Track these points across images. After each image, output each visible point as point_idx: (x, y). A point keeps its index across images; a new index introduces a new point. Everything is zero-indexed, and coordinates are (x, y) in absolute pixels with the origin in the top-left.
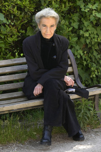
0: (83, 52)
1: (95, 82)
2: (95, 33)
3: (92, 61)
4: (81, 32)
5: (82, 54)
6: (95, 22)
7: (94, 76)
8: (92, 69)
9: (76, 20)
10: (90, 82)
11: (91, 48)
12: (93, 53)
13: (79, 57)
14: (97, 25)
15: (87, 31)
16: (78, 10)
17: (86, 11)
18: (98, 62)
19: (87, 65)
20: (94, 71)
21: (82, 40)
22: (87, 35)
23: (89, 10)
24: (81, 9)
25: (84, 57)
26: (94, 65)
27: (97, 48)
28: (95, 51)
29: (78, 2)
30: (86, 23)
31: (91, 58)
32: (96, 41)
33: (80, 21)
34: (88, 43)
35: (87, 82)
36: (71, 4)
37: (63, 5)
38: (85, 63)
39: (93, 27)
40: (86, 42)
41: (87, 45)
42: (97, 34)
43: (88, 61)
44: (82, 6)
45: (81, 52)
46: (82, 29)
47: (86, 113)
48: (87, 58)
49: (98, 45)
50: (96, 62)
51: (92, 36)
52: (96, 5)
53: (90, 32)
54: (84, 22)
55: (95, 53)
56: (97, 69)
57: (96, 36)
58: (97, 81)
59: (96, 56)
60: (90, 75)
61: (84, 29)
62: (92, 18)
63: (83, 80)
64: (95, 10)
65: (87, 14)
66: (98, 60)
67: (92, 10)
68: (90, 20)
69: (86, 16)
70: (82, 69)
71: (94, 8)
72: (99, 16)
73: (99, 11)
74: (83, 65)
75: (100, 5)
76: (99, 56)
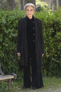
1: (10, 70)
2: (11, 44)
3: (9, 60)
4: (4, 44)
5: (4, 56)
7: (10, 67)
8: (9, 64)
9: (2, 37)
10: (8, 70)
11: (9, 52)
13: (2, 57)
14: (12, 40)
15: (7, 43)
16: (3, 32)
19: (6, 61)
20: (10, 65)
22: (7, 45)
23: (8, 32)
24: (4, 31)
26: (10, 62)
27: (12, 52)
28: (11, 54)
29: (3, 27)
31: (8, 58)
32: (12, 49)
33: (3, 38)
34: (7, 50)
35: (6, 71)
38: (5, 60)
39: (10, 41)
40: (6, 49)
41: (7, 51)
43: (7, 59)
45: (3, 54)
46: (4, 42)
47: (4, 89)
49: (13, 51)
51: (10, 46)
53: (9, 44)
54: (6, 38)
55: (11, 55)
56: (12, 64)
57: (12, 46)
58: (11, 70)
59: (11, 57)
60: (8, 67)
63: (4, 69)
65: (7, 34)
66: (12, 59)
68: (9, 37)
70: (4, 63)
71: (11, 31)
72: (14, 35)
73: (14, 33)
74: (4, 61)
75: (15, 29)
76: (13, 57)
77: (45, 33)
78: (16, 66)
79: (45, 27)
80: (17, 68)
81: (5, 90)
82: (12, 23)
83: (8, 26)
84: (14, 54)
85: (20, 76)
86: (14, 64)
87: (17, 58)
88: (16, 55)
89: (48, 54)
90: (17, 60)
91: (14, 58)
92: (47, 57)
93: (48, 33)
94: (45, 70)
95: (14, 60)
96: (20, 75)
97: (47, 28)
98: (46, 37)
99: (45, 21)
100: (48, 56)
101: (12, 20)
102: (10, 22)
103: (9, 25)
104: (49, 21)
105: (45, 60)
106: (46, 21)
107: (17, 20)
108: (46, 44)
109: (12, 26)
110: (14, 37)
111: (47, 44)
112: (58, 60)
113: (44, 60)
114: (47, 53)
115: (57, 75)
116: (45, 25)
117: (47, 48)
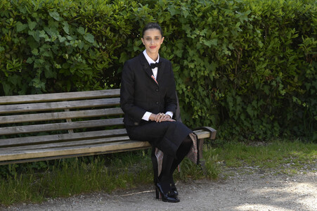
0: (186, 87)
1: (198, 123)
2: (202, 64)
3: (196, 99)
4: (186, 62)
5: (185, 89)
6: (202, 52)
7: (197, 117)
8: (196, 108)
9: (180, 48)
10: (192, 123)
11: (195, 82)
12: (198, 88)
13: (181, 92)
14: (204, 55)
15: (193, 61)
16: (183, 36)
17: (193, 37)
18: (203, 100)
19: (189, 103)
20: (197, 111)
21: (186, 72)
22: (192, 66)
23: (196, 36)
24: (186, 34)
25: (186, 93)
26: (198, 104)
27: (203, 83)
28: (200, 87)
29: (183, 25)
30: (191, 52)
31: (194, 95)
32: (202, 74)
33: (185, 49)
34: (192, 76)
35: (188, 123)
36: (175, 28)
37: (165, 29)
38: (187, 100)
39: (200, 57)
40: (189, 74)
41: (191, 78)
42: (204, 66)
43: (192, 98)
44: (188, 32)
45: (183, 86)
46: (187, 59)
48: (190, 94)
49: (204, 80)
50: (200, 100)
51: (198, 68)
52: (205, 31)
53: (196, 63)
54: (190, 50)
55: (200, 89)
56: (201, 109)
57: (203, 69)
58: (201, 122)
59: (201, 93)
60: (192, 114)
61: (189, 59)
62: (198, 46)
64: (203, 36)
65: (194, 41)
66: (203, 97)
67: (200, 36)
68: (196, 48)
69: (192, 44)
70: (183, 107)
71: (202, 34)
72: (207, 43)
73: (208, 38)
74: (185, 102)
75: (210, 31)
76: (205, 93)
77: (277, 40)
78: (211, 115)
79: (277, 26)
80: (213, 118)
81: (191, 163)
82: (203, 17)
83: (194, 23)
84: (208, 87)
85: (220, 137)
86: (207, 109)
87: (214, 96)
88: (211, 90)
89: (284, 88)
90: (214, 101)
91: (208, 96)
92: (280, 95)
93: (283, 41)
94: (276, 124)
95: (207, 100)
96: (220, 134)
97: (281, 29)
98: (280, 49)
99: (278, 12)
100: (283, 92)
101: (203, 9)
102: (200, 14)
103: (196, 22)
104: (287, 12)
105: (277, 102)
106: (281, 13)
107: (215, 9)
108: (280, 64)
109: (204, 22)
110: (208, 47)
111: (282, 64)
112: (305, 102)
113: (275, 101)
114: (281, 86)
115: (304, 135)
116: (278, 21)
117: (281, 74)
